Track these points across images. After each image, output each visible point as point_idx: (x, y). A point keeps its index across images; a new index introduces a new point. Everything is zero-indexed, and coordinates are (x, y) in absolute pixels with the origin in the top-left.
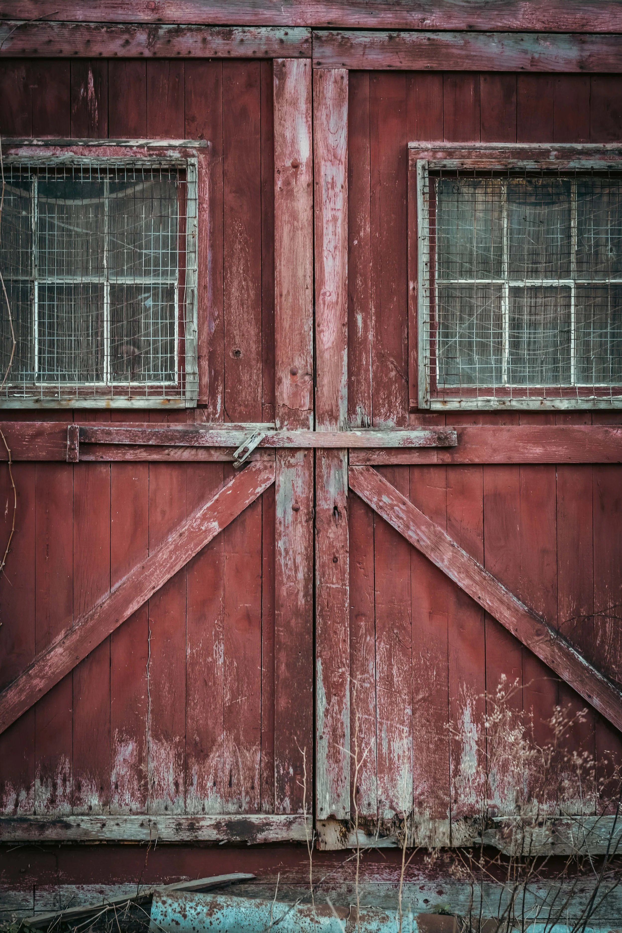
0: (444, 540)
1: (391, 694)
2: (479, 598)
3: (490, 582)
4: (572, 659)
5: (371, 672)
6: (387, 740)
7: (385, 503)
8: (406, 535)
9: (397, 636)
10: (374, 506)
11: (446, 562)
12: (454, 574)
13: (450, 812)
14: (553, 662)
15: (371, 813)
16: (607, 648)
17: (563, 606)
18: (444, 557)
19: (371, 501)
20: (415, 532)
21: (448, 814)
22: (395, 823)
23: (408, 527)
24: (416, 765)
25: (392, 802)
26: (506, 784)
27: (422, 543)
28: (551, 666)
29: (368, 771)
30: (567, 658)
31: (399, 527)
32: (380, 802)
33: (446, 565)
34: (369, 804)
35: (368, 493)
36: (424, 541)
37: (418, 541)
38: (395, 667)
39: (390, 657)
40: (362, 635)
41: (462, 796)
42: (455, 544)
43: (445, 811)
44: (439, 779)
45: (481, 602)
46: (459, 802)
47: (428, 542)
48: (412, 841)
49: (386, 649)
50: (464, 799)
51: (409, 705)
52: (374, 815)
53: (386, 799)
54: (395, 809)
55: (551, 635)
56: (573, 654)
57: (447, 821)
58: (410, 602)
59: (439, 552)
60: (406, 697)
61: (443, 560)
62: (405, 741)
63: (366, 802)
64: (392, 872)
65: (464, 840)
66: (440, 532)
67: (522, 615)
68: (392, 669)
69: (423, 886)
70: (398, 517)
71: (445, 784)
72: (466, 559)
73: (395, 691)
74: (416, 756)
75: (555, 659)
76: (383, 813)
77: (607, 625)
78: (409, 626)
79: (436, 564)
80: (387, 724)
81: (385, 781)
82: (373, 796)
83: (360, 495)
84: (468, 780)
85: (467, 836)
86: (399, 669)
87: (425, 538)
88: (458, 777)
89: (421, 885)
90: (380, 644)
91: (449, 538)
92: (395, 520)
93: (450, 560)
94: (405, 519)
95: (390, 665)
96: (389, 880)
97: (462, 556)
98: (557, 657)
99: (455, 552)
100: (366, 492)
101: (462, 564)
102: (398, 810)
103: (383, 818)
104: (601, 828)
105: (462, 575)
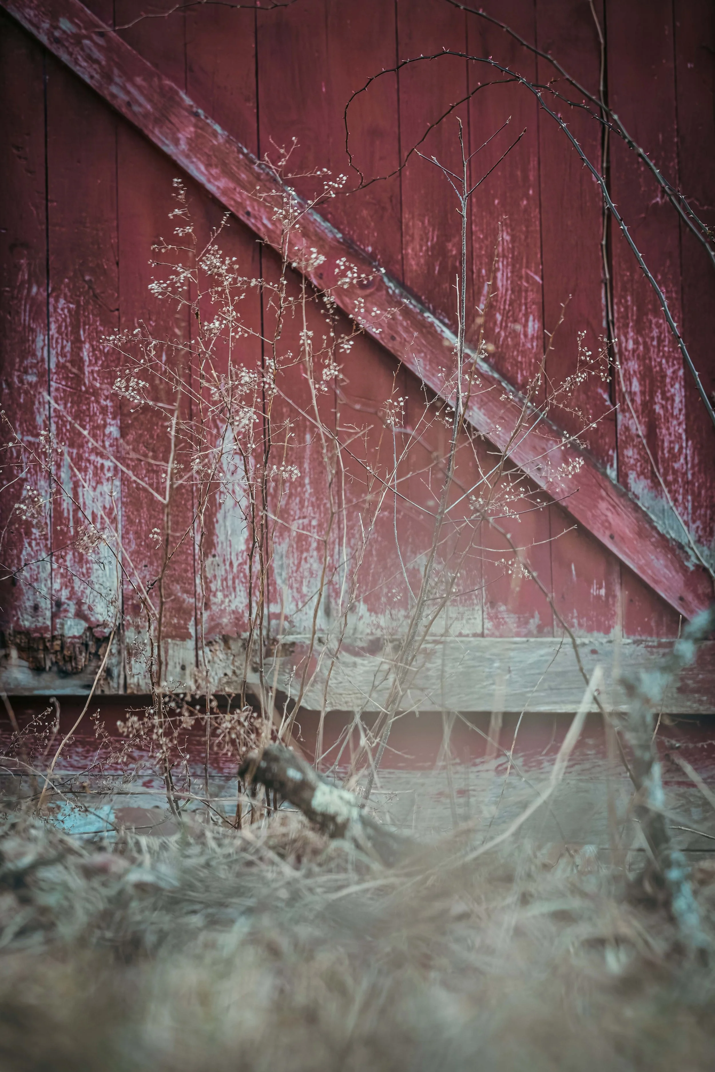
0: (180, 103)
1: (79, 396)
2: (248, 214)
3: (268, 184)
4: (429, 333)
5: (39, 354)
6: (71, 485)
7: (64, 32)
8: (105, 93)
9: (90, 287)
10: (44, 39)
11: (183, 146)
12: (198, 169)
13: (196, 625)
14: (393, 338)
15: (39, 625)
16: (499, 317)
17: (412, 236)
18: (180, 136)
19: (38, 28)
20: (124, 89)
21: (192, 631)
22: (87, 646)
23: (109, 78)
24: (127, 532)
25: (79, 603)
26: (306, 574)
27: (136, 108)
28: (389, 345)
29: (34, 543)
30: (421, 332)
31: (92, 77)
32: (59, 604)
33: (183, 152)
34: (36, 608)
35: (32, 13)
36: (140, 105)
37: (129, 104)
38: (87, 346)
39: (76, 328)
40: (23, 282)
41: (220, 595)
42: (200, 111)
43: (186, 624)
44: (175, 562)
45: (251, 222)
46: (214, 607)
47: (149, 107)
48: (122, 682)
49: (69, 311)
50: (223, 602)
51: (114, 418)
52: (46, 628)
53: (69, 599)
54: (86, 619)
55: (388, 287)
56: (432, 324)
57: (191, 644)
58: (115, 224)
59: (170, 126)
60: (109, 403)
61: (176, 142)
62: (106, 487)
63: (29, 604)
64: (88, 751)
65: (225, 680)
66: (171, 89)
67: (331, 248)
68: (80, 349)
69: (150, 781)
70: (90, 58)
71: (186, 571)
72: (221, 140)
73: (87, 392)
74: (128, 517)
75: (397, 332)
76: (62, 625)
77: (499, 275)
78: (114, 267)
79: (165, 148)
80: (70, 454)
81: (68, 564)
82: (44, 591)
83: (18, 16)
84: (231, 564)
85: (230, 673)
86: (94, 350)
87: (141, 99)
88: (210, 559)
89: (147, 779)
90: (57, 301)
91: (188, 101)
92: (84, 64)
93: (190, 141)
94: (104, 63)
95: (77, 344)
96: (83, 768)
97: (215, 134)
98: (400, 329)
99: (201, 127)
100: (27, 10)
101: (213, 148)
102: (93, 619)
103: (62, 635)
104: (492, 661)
105: (214, 171)
